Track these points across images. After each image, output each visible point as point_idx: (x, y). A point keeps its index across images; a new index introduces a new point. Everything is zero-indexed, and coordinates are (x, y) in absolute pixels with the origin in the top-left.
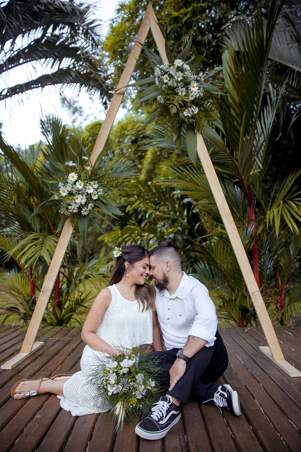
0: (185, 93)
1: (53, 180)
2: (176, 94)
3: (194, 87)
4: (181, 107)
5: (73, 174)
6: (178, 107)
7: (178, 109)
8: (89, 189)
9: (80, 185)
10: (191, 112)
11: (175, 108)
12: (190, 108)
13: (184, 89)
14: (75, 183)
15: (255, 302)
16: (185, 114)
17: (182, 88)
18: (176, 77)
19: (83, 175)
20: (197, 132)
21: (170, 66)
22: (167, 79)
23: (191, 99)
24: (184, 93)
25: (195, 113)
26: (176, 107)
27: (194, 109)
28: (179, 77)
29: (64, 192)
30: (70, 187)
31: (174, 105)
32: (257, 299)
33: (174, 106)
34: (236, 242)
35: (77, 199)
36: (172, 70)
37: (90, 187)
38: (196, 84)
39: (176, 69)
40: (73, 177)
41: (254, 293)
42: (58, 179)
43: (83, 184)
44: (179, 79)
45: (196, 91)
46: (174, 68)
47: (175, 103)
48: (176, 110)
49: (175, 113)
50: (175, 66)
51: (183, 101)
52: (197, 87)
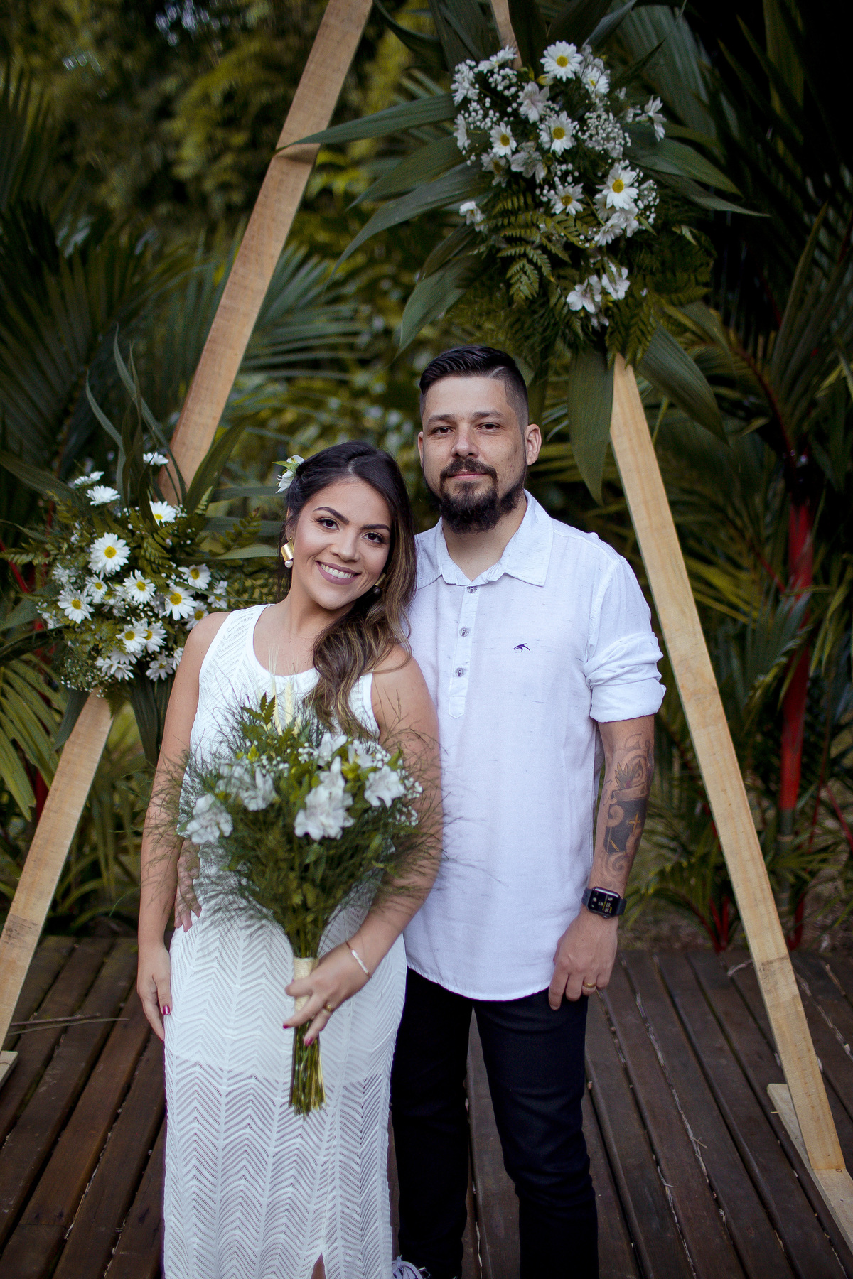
0: (580, 207)
1: (27, 552)
2: (543, 206)
3: (618, 188)
4: (555, 262)
5: (108, 541)
6: (546, 270)
7: (543, 282)
9: (138, 591)
10: (598, 298)
11: (534, 276)
12: (594, 279)
13: (575, 190)
14: (118, 577)
15: (769, 991)
16: (575, 299)
17: (566, 186)
18: (544, 137)
19: (150, 550)
20: (619, 358)
21: (522, 79)
22: (505, 141)
23: (601, 239)
24: (575, 207)
25: (614, 296)
26: (538, 268)
27: (612, 281)
28: (558, 133)
29: (77, 606)
30: (99, 587)
31: (530, 261)
32: (776, 983)
33: (529, 268)
34: (725, 791)
35: (130, 635)
36: (529, 96)
37: (179, 591)
38: (627, 176)
39: (546, 91)
40: (110, 553)
41: (770, 962)
42: (49, 547)
43: (151, 588)
44: (560, 145)
45: (627, 207)
46: (541, 87)
47: (535, 254)
48: (536, 286)
49: (530, 297)
50: (546, 80)
51: (569, 246)
52: (632, 185)
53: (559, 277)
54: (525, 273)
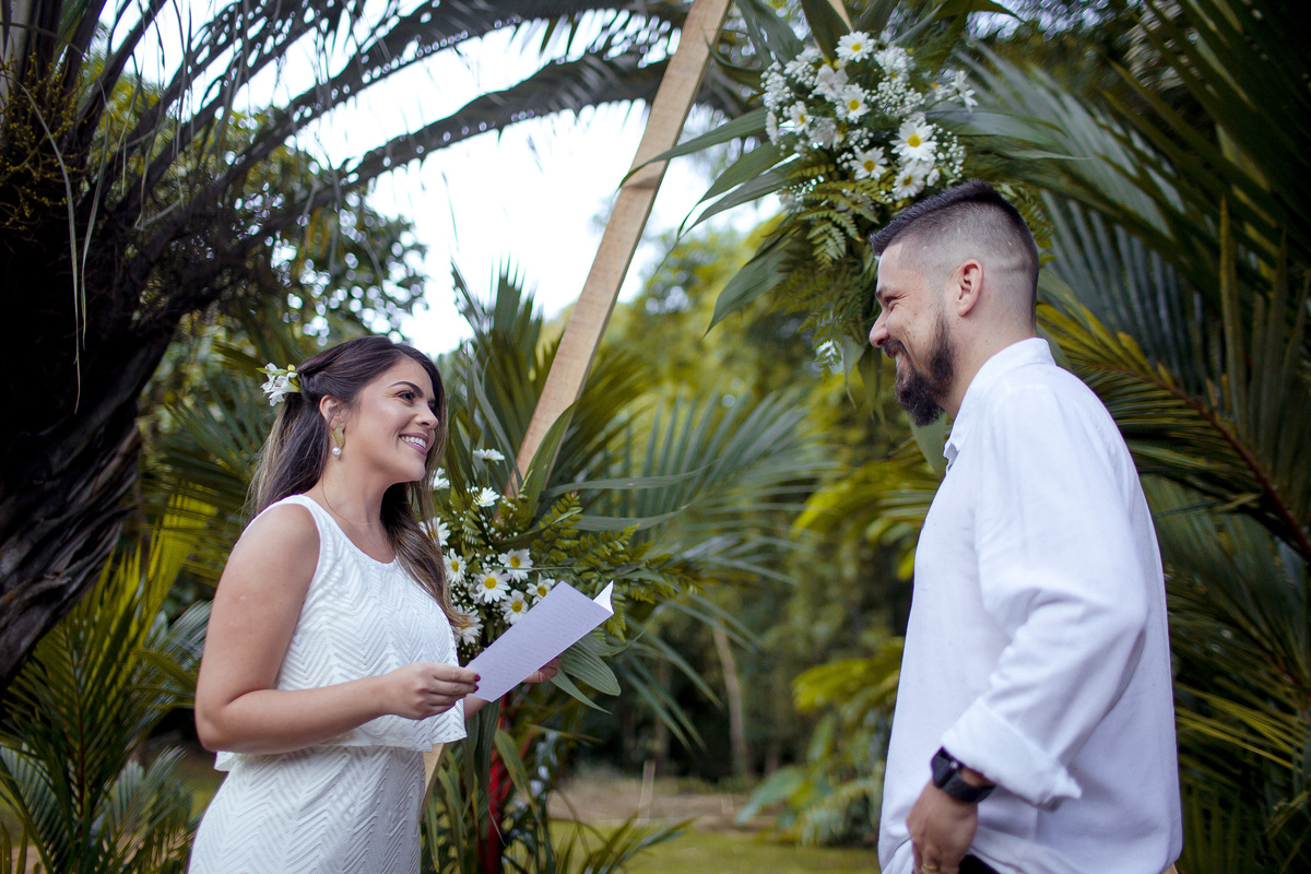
0: (884, 170)
2: (846, 175)
3: (915, 143)
4: (862, 224)
5: (433, 524)
7: (849, 241)
8: (491, 585)
9: (451, 570)
11: (840, 238)
13: (877, 154)
17: (865, 150)
18: (840, 109)
19: (467, 530)
21: (819, 65)
23: (904, 192)
24: (879, 171)
26: (843, 229)
28: (852, 106)
31: (835, 225)
33: (835, 231)
36: (825, 78)
37: (494, 575)
38: (925, 131)
39: (841, 72)
44: (854, 115)
45: (925, 159)
46: (836, 70)
47: (839, 218)
48: (843, 247)
49: (836, 258)
50: (840, 64)
51: (875, 207)
52: (930, 139)
54: (830, 236)
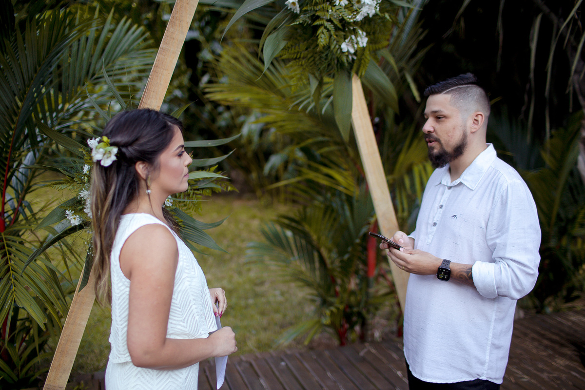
2: (331, 3)
4: (337, 29)
6: (333, 32)
7: (330, 36)
10: (355, 46)
11: (327, 35)
12: (353, 37)
16: (345, 47)
20: (355, 75)
23: (359, 18)
24: (344, 1)
25: (361, 45)
26: (328, 30)
27: (361, 38)
31: (325, 28)
33: (325, 31)
45: (369, 3)
47: (328, 24)
48: (328, 39)
49: (325, 45)
51: (342, 20)
53: (337, 36)
54: (323, 33)
